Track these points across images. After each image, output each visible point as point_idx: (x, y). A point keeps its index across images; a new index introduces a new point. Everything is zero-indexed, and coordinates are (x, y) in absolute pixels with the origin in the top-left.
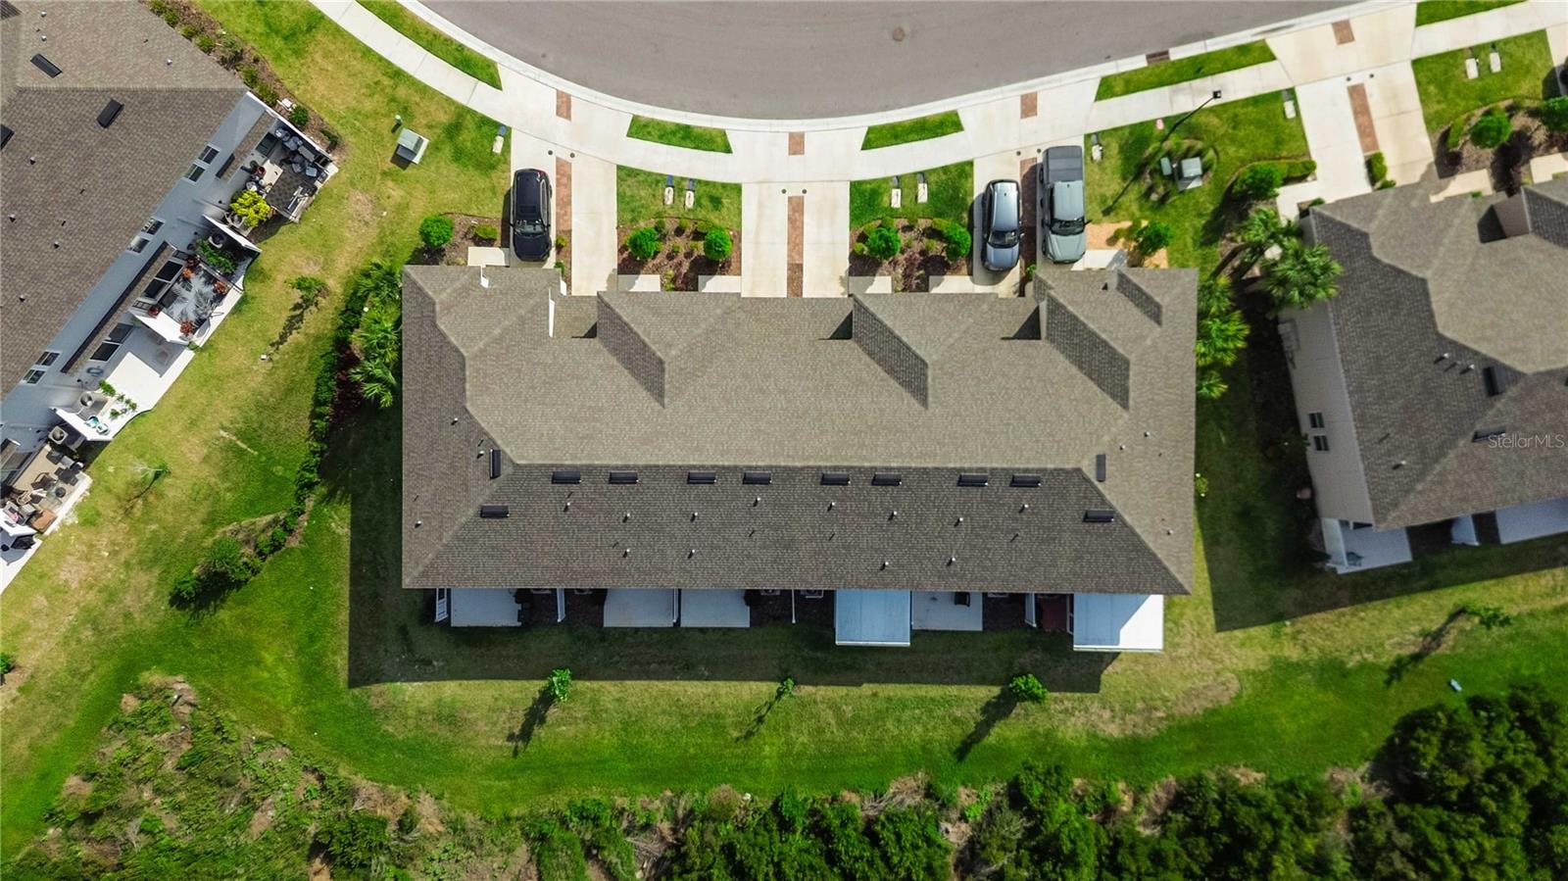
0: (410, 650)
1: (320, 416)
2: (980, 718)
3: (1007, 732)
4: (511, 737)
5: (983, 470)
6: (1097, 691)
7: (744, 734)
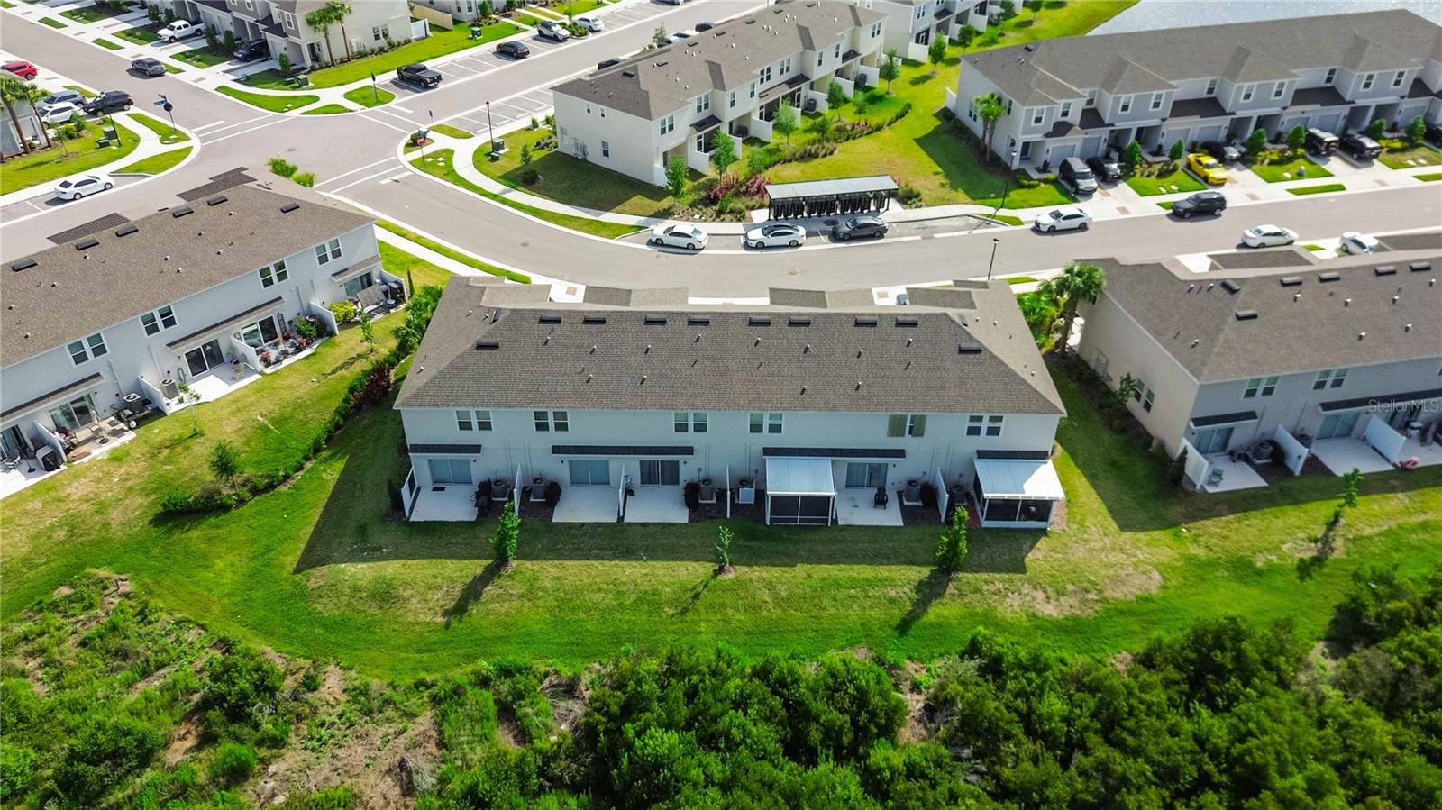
0: (364, 541)
2: (916, 597)
4: (446, 613)
6: (1024, 572)
7: (680, 610)
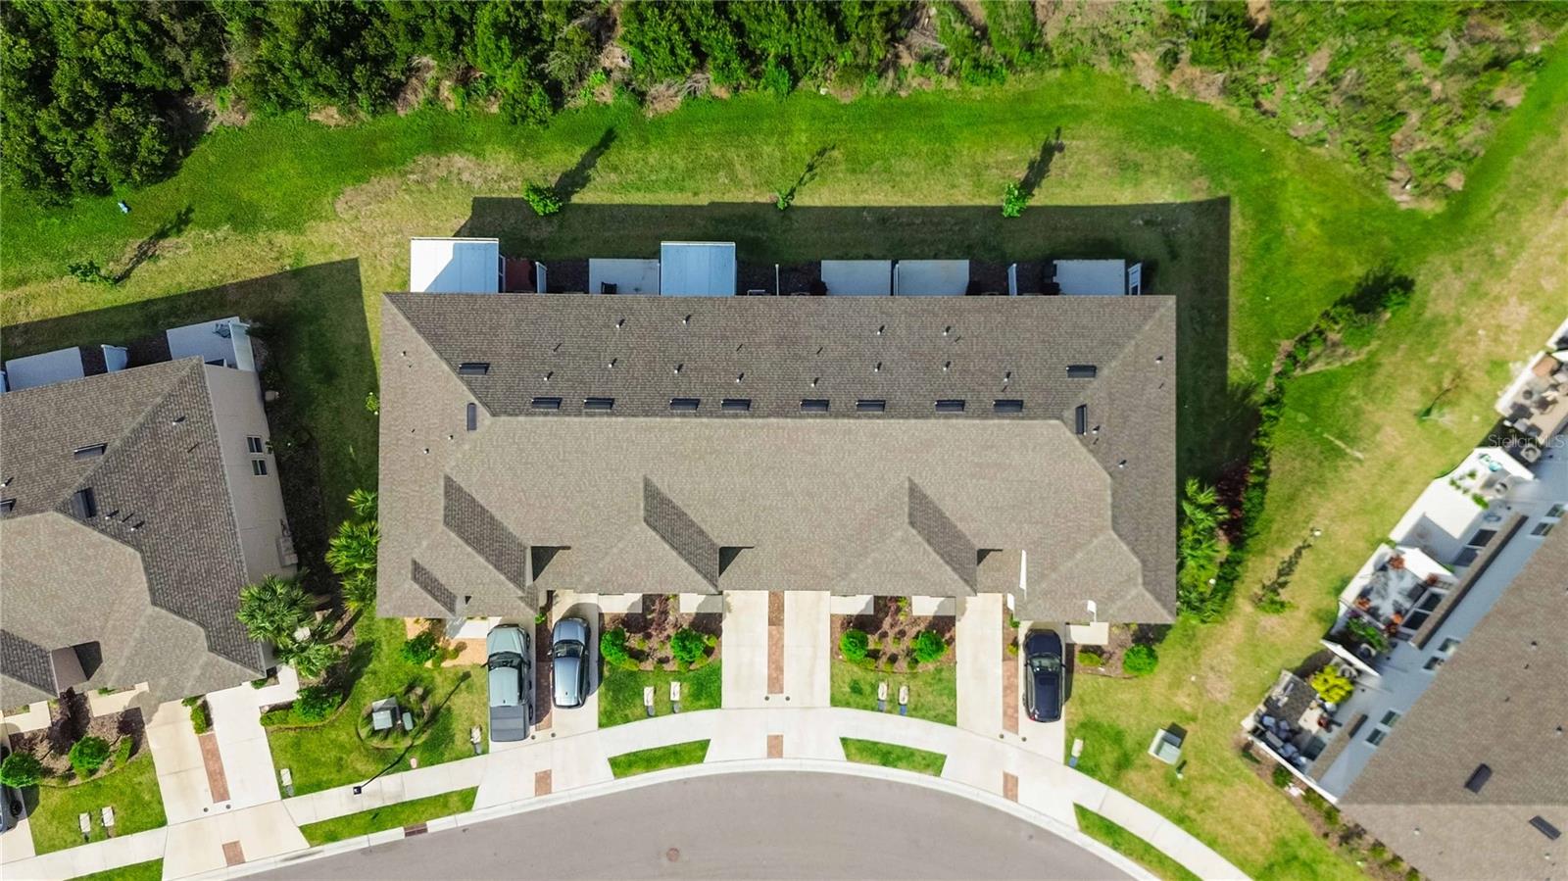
0: (1167, 235)
1: (1259, 473)
2: (591, 172)
3: (563, 158)
4: (1061, 148)
5: (588, 415)
6: (475, 199)
7: (827, 155)
